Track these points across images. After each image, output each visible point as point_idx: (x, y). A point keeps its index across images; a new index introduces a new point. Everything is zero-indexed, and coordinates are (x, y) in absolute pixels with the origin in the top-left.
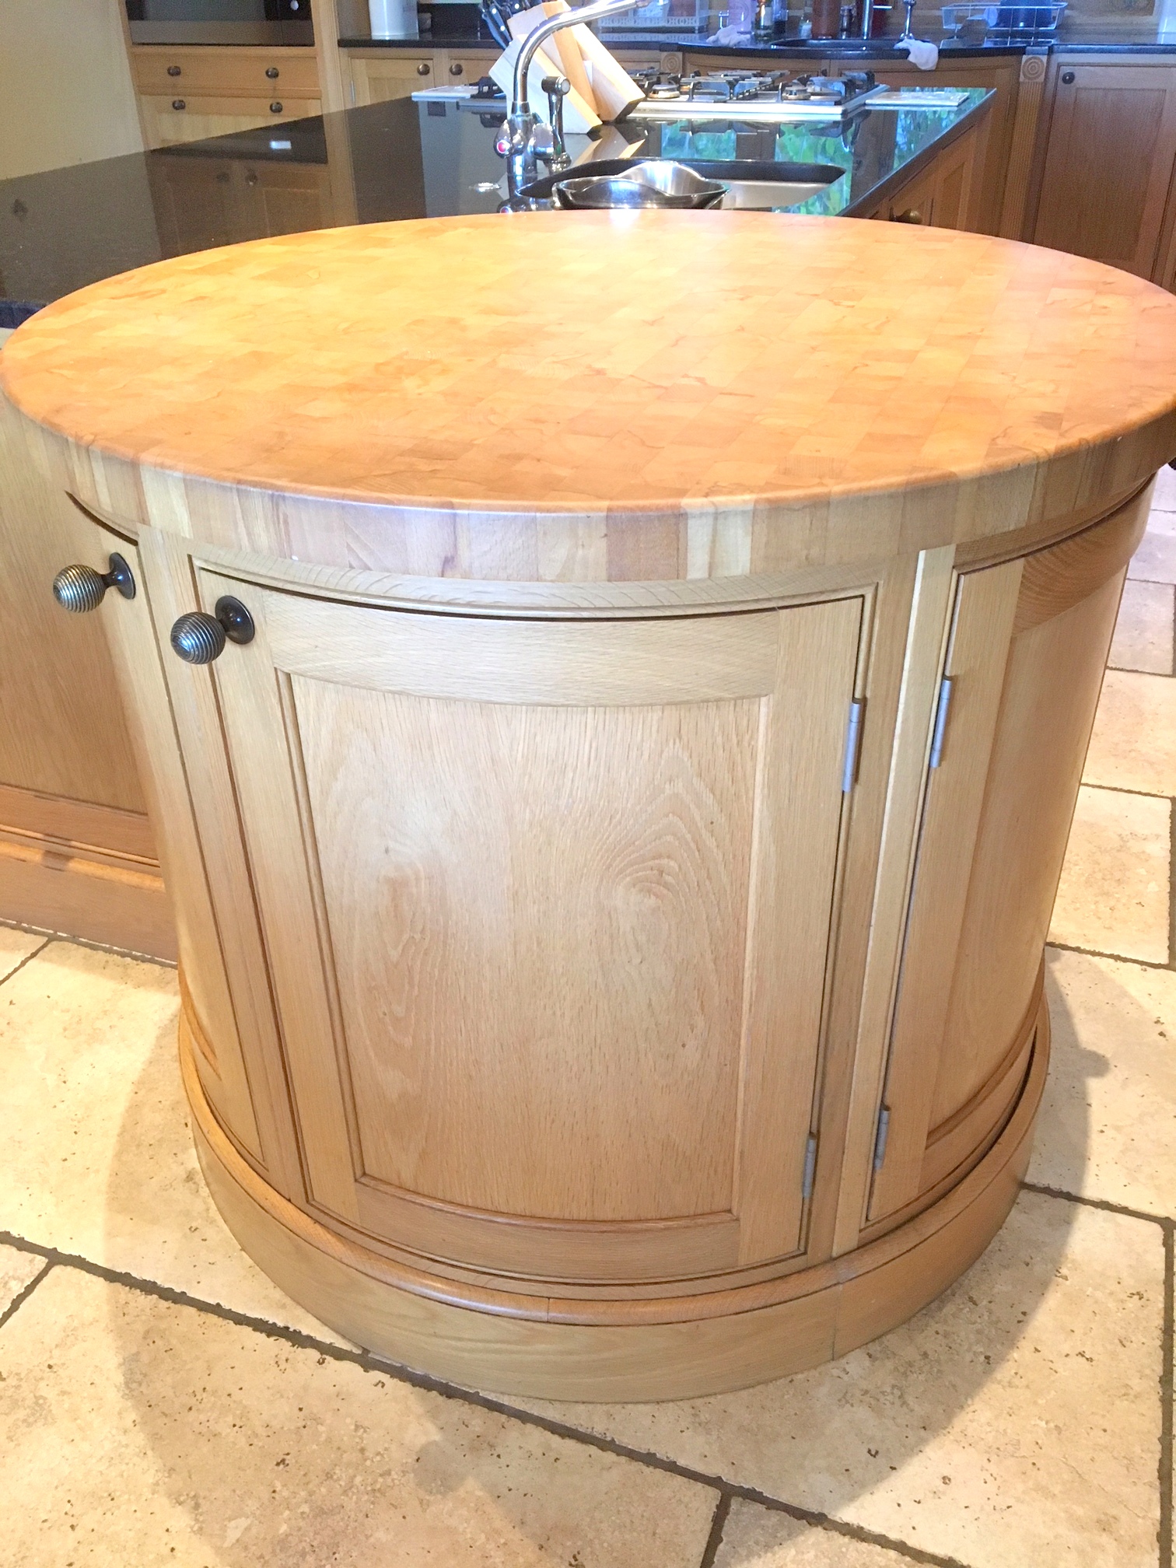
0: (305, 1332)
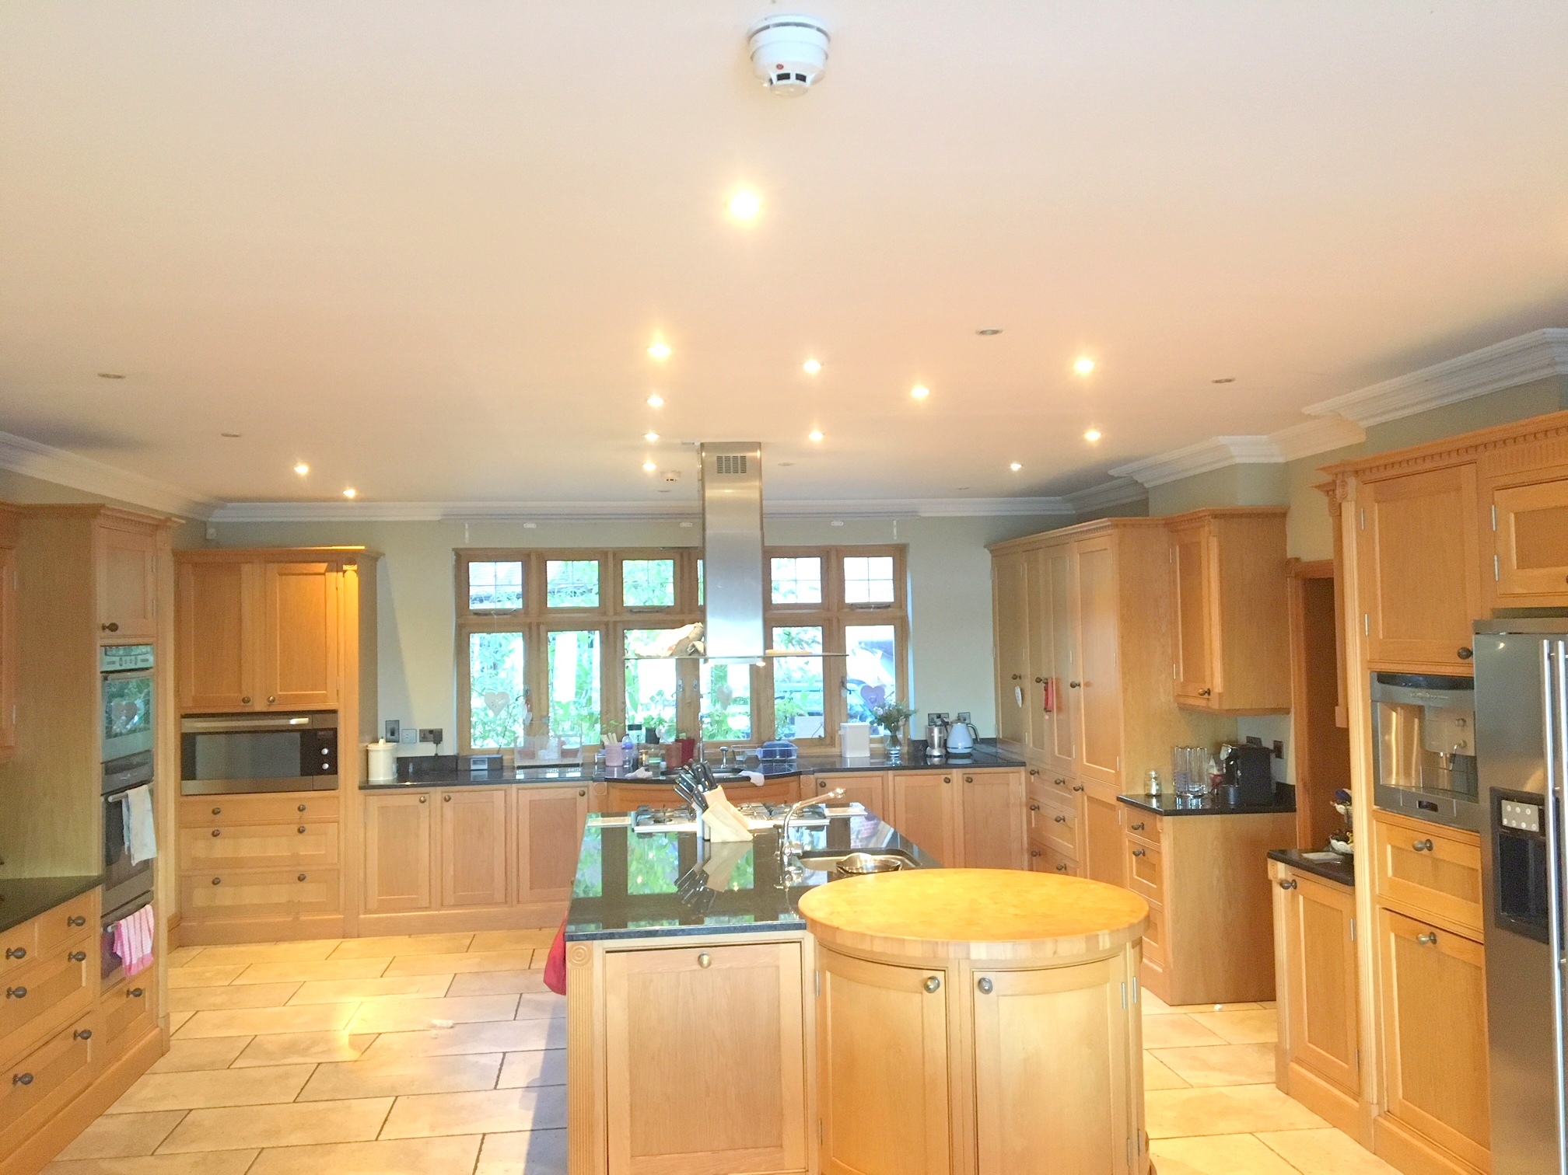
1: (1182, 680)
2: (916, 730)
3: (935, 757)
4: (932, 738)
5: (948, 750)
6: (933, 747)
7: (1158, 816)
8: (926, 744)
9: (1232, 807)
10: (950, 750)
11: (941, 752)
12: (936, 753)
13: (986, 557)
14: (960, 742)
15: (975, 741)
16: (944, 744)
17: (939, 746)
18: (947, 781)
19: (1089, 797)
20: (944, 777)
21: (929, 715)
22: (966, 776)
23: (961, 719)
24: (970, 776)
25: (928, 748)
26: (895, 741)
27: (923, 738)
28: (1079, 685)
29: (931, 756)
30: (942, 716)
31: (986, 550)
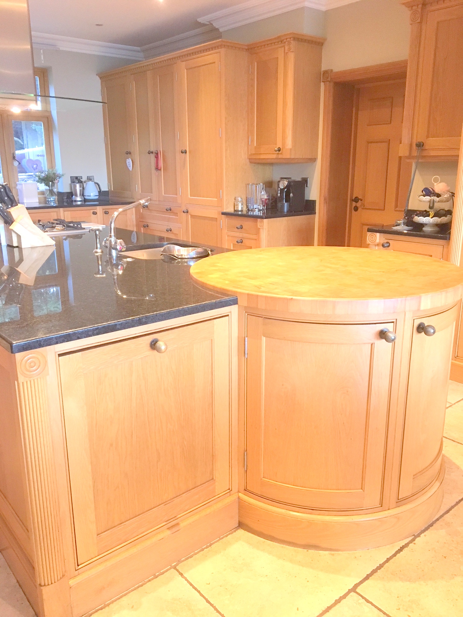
0: (404, 544)
1: (255, 145)
2: (63, 186)
3: (78, 201)
4: (76, 190)
5: (85, 197)
6: (76, 195)
7: (259, 220)
8: (71, 195)
9: (285, 213)
10: (86, 197)
11: (81, 198)
12: (79, 199)
13: (98, 81)
14: (92, 193)
15: (100, 192)
16: (83, 195)
17: (80, 195)
18: (95, 213)
19: (191, 216)
20: (92, 211)
21: (71, 177)
22: (104, 210)
23: (90, 179)
24: (107, 210)
25: (74, 196)
26: (51, 192)
27: (69, 191)
28: (186, 152)
29: (76, 201)
30: (78, 178)
31: (98, 77)
